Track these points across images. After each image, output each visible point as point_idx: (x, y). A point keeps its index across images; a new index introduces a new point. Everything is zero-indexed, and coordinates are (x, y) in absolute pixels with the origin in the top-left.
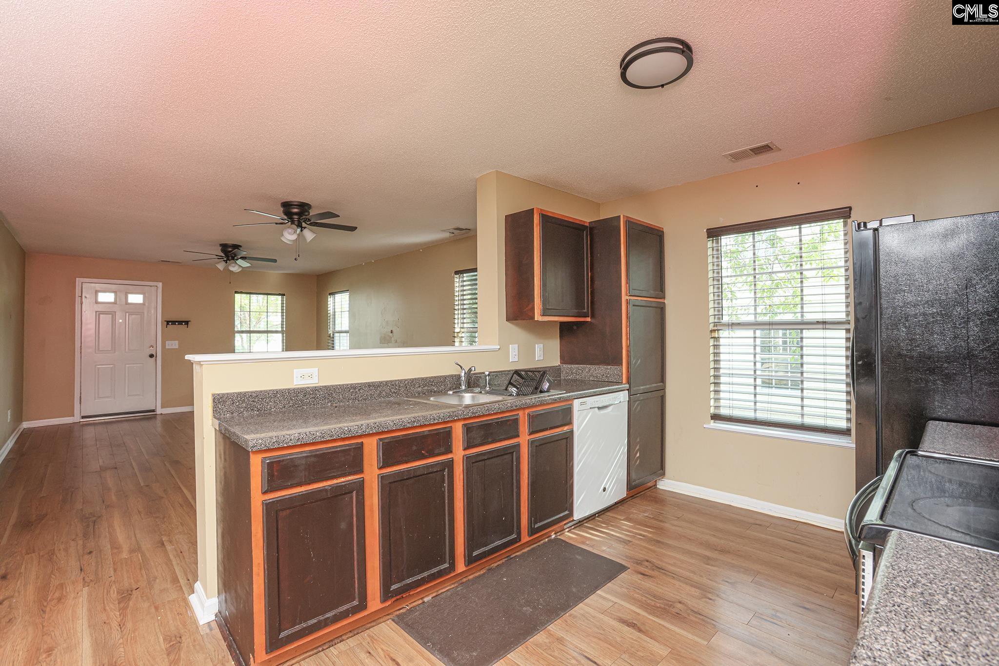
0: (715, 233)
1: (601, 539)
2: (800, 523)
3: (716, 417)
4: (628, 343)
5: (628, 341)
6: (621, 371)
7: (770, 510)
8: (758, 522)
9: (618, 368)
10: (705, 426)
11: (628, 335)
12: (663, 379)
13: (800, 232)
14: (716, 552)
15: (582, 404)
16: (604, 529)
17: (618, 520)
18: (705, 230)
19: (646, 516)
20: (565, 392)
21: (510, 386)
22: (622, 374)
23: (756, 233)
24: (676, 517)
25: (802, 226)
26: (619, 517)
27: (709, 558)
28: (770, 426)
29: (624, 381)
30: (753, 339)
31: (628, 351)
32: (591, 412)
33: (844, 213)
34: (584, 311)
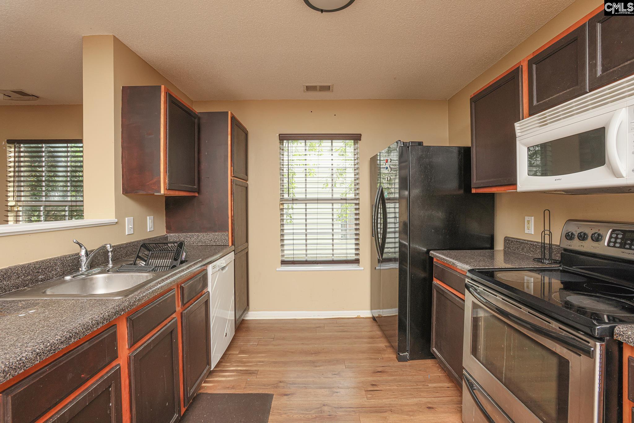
0: (283, 138)
1: (235, 378)
2: (337, 319)
3: (284, 263)
4: (233, 213)
5: (233, 212)
6: (228, 235)
7: (319, 315)
8: (318, 325)
9: (226, 234)
10: (277, 270)
11: (233, 207)
12: (247, 241)
13: (332, 144)
14: (313, 355)
15: (214, 267)
16: (230, 367)
17: (235, 356)
18: (278, 135)
19: (252, 345)
20: (201, 259)
21: (138, 259)
22: (229, 239)
23: (307, 141)
24: (272, 338)
25: (333, 141)
26: (235, 352)
27: (313, 362)
28: (318, 264)
29: (230, 244)
30: (305, 209)
31: (232, 220)
32: (218, 273)
33: (356, 138)
34: (195, 187)
